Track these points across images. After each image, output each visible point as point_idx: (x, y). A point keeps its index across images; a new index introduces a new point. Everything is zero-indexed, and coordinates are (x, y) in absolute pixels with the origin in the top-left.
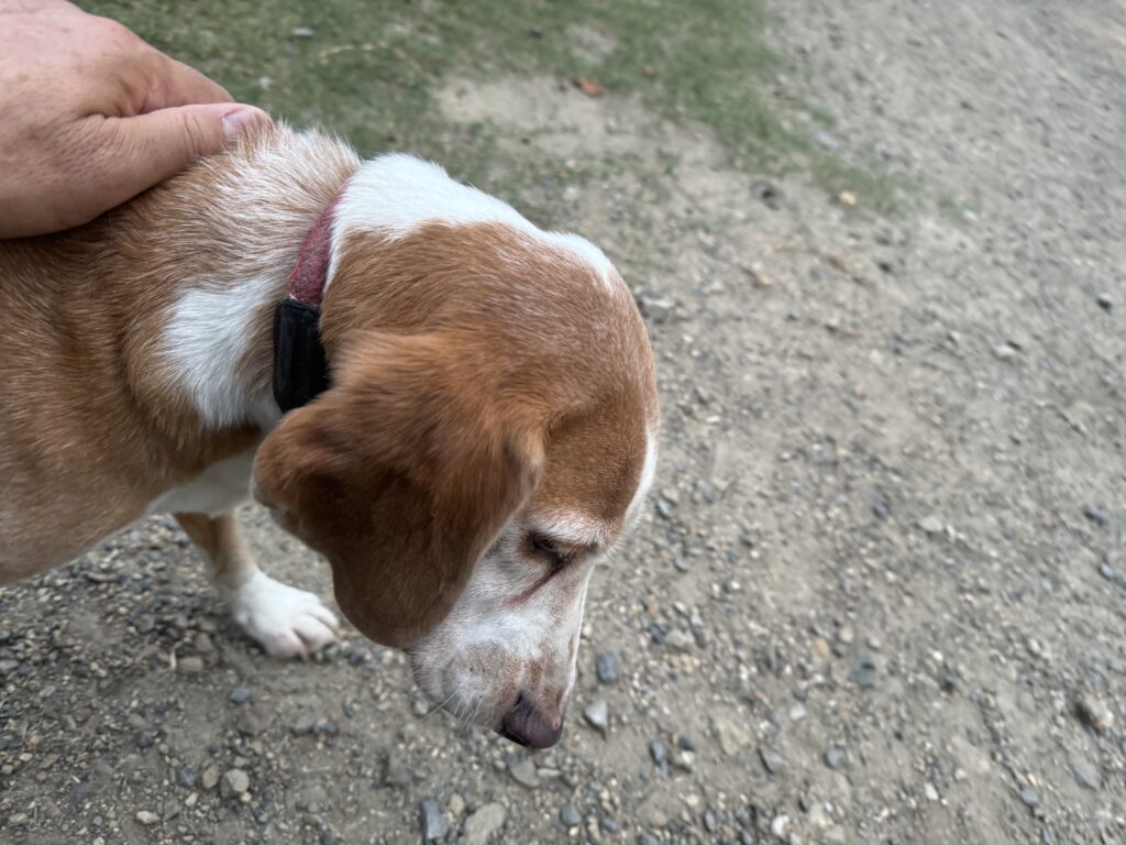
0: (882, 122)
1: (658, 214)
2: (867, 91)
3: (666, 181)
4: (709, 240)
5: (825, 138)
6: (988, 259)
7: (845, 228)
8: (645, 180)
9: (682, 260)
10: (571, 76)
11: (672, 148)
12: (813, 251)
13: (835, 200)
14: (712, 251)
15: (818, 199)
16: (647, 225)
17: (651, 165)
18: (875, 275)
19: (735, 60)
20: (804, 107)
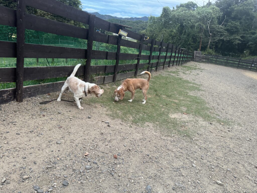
0: (228, 115)
1: (197, 126)
2: (224, 111)
3: (197, 123)
4: (204, 128)
5: (218, 117)
6: (246, 130)
7: (223, 127)
8: (195, 122)
9: (201, 130)
10: (183, 113)
11: (197, 119)
12: (218, 129)
13: (220, 124)
14: (205, 129)
15: (218, 124)
16: (196, 127)
17: (195, 121)
18: (228, 132)
19: (203, 109)
20: (214, 114)
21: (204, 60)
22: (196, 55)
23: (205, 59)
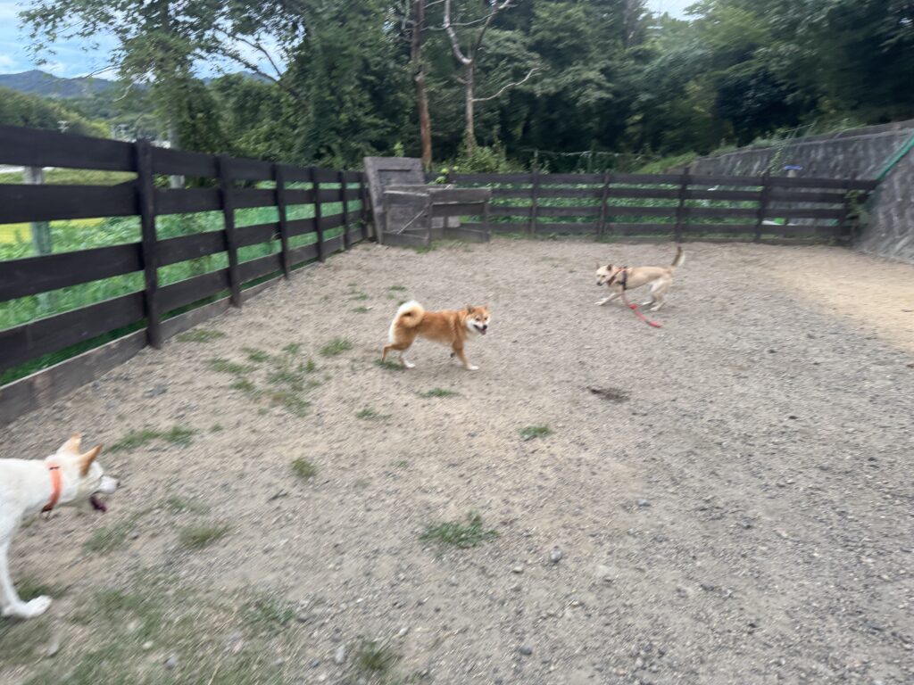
21: (454, 221)
22: (383, 189)
23: (460, 209)
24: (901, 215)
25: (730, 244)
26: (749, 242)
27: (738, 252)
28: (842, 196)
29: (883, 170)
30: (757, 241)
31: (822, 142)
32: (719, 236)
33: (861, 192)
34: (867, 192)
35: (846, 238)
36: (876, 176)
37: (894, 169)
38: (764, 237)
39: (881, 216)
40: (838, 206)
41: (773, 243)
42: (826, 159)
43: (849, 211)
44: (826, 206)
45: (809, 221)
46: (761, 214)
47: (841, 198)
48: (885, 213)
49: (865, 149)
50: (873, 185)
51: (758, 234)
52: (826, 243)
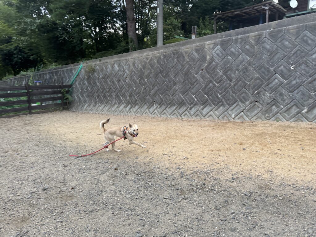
24: (83, 96)
25: (18, 117)
26: (26, 114)
27: (22, 120)
28: (60, 91)
29: (72, 81)
30: (30, 113)
31: (47, 72)
32: (11, 114)
33: (66, 89)
34: (69, 89)
35: (66, 107)
36: (70, 83)
37: (75, 80)
38: (33, 111)
39: (76, 97)
40: (59, 95)
41: (38, 113)
42: (50, 78)
43: (64, 97)
44: (55, 96)
45: (51, 102)
46: (29, 101)
47: (60, 92)
48: (77, 96)
49: (63, 74)
50: (70, 86)
51: (30, 110)
52: (59, 110)
